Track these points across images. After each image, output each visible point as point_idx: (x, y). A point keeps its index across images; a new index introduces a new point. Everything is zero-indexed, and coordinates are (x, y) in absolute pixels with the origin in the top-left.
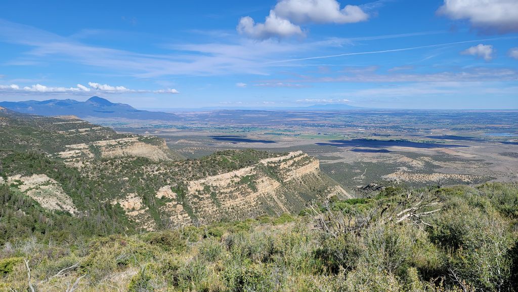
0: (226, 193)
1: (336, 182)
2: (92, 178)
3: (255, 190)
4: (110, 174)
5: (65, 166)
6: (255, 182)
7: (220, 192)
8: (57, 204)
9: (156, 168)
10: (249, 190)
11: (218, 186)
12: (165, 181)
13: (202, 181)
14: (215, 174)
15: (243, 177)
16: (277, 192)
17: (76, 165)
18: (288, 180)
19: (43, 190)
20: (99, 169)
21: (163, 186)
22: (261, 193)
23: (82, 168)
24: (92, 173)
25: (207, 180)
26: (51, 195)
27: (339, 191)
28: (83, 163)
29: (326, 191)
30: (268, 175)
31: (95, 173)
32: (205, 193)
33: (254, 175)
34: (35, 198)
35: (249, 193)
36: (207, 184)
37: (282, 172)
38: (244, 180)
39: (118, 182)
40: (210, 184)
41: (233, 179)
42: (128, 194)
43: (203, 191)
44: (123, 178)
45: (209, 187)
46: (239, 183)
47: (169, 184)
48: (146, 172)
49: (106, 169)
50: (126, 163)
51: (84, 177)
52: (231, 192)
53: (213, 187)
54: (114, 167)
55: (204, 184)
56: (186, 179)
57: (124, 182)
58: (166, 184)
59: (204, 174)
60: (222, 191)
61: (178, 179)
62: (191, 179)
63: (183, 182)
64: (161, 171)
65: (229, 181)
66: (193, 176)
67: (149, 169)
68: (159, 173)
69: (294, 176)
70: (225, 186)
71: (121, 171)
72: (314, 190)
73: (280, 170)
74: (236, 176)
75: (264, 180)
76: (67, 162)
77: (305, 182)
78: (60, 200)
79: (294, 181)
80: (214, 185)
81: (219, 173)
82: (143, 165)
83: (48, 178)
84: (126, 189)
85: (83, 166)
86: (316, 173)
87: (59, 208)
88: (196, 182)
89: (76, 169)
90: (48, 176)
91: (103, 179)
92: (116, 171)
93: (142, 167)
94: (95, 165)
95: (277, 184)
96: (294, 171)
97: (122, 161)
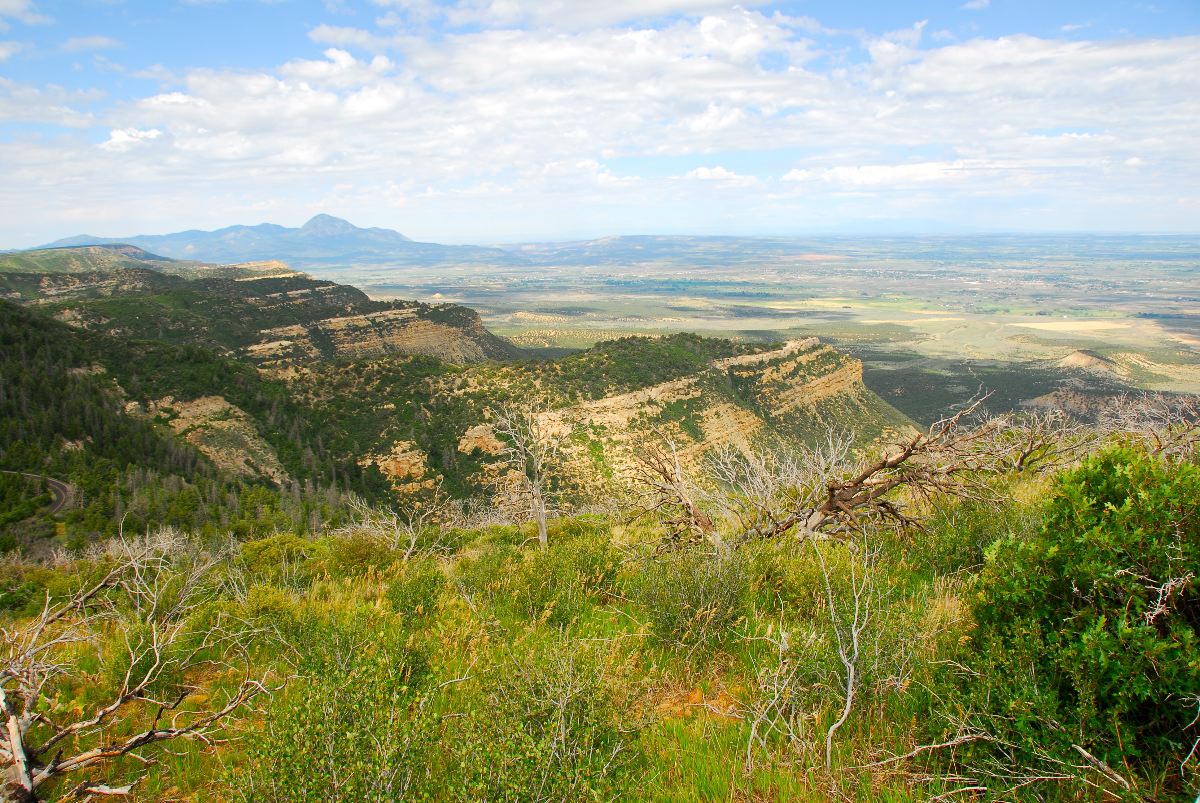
0: (627, 443)
1: (904, 417)
2: (317, 405)
3: (698, 435)
4: (355, 394)
5: (258, 378)
6: (700, 417)
7: (610, 440)
8: (247, 462)
9: (459, 381)
10: (684, 436)
11: (607, 426)
12: (480, 412)
13: (569, 413)
14: (598, 395)
15: (667, 403)
16: (755, 440)
17: (282, 375)
18: (781, 411)
19: (218, 430)
20: (331, 384)
21: (474, 425)
22: (714, 443)
23: (295, 380)
24: (317, 395)
25: (580, 410)
26: (236, 441)
28: (297, 371)
29: (877, 439)
30: (730, 399)
31: (321, 392)
32: (574, 442)
33: (694, 400)
34: (203, 448)
35: (684, 443)
36: (579, 420)
37: (765, 390)
38: (670, 412)
39: (373, 414)
40: (587, 421)
41: (643, 410)
42: (395, 442)
43: (570, 436)
44: (382, 405)
45: (585, 427)
46: (657, 419)
47: (490, 421)
48: (436, 391)
49: (346, 385)
50: (389, 370)
51: (299, 403)
52: (638, 440)
53: (595, 428)
54: (362, 380)
55: (571, 420)
56: (528, 408)
57: (386, 415)
58: (482, 420)
59: (573, 396)
60: (614, 438)
61: (510, 409)
62: (542, 409)
63: (522, 417)
64: (468, 390)
65: (633, 414)
66: (546, 400)
67: (442, 385)
68: (465, 393)
69: (798, 402)
70: (624, 427)
71: (379, 389)
73: (762, 387)
74: (651, 402)
75: (722, 412)
76: (264, 367)
77: (824, 417)
78: (252, 452)
79: (797, 414)
80: (595, 424)
81: (609, 395)
82: (428, 375)
83: (228, 405)
84: (391, 431)
85: (297, 376)
86: (853, 395)
87: (251, 472)
88: (553, 415)
89: (284, 383)
90: (227, 399)
91: (339, 407)
92: (368, 389)
93: (427, 379)
94: (323, 376)
95: (753, 422)
96: (798, 388)
97: (379, 365)
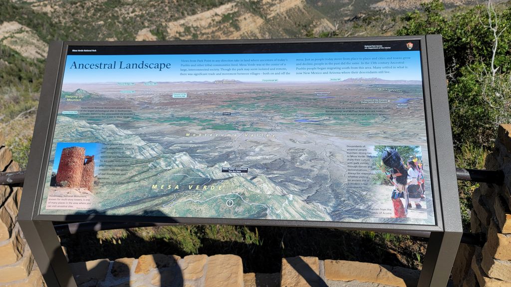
0: (208, 34)
1: (323, 15)
2: (65, 23)
3: (237, 28)
4: (83, 18)
5: (33, 12)
6: (237, 20)
7: (201, 33)
8: (37, 52)
9: (131, 9)
10: (232, 29)
11: (199, 26)
12: (143, 23)
13: (182, 22)
14: (194, 13)
15: (224, 15)
16: (261, 29)
17: (45, 10)
18: (271, 16)
19: (19, 39)
20: (70, 13)
21: (141, 29)
22: (244, 31)
23: (52, 12)
24: (64, 18)
25: (186, 20)
26: (28, 43)
27: (325, 25)
28: (52, 7)
29: (311, 26)
30: (250, 12)
31: (66, 17)
32: (186, 35)
33: (235, 13)
34: (13, 47)
35: (232, 32)
36: (186, 24)
37: (265, 7)
38: (226, 18)
39: (94, 27)
40: (190, 25)
41: (214, 18)
42: (107, 39)
43: (184, 32)
44: (97, 22)
45: (189, 28)
46: (220, 22)
47: (148, 27)
48: (121, 15)
49: (77, 13)
50: (97, 5)
51: (56, 23)
52: (213, 32)
53: (194, 28)
54: (85, 10)
55: (183, 25)
56: (164, 20)
57: (100, 27)
58: (145, 27)
59: (183, 14)
60: (203, 31)
61: (156, 21)
62: (170, 20)
63: (161, 25)
64: (137, 13)
65: (209, 20)
66: (171, 16)
67: (123, 11)
68: (135, 15)
69: (278, 11)
70: (206, 27)
71: (94, 15)
72: (299, 25)
73: (263, 5)
74: (216, 15)
75: (247, 17)
76: (34, 6)
77: (289, 17)
78: (38, 47)
79: (278, 17)
80: (195, 26)
81: (199, 12)
82: (116, 7)
83: (20, 26)
84: (104, 34)
85: (53, 10)
86: (301, 6)
87: (39, 56)
88: (175, 23)
89: (45, 14)
90: (19, 23)
91: (77, 24)
92: (89, 15)
93: (116, 9)
94: (65, 9)
95: (260, 21)
96: (278, 5)
97: (92, 3)
